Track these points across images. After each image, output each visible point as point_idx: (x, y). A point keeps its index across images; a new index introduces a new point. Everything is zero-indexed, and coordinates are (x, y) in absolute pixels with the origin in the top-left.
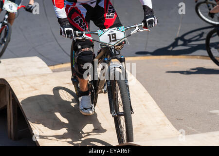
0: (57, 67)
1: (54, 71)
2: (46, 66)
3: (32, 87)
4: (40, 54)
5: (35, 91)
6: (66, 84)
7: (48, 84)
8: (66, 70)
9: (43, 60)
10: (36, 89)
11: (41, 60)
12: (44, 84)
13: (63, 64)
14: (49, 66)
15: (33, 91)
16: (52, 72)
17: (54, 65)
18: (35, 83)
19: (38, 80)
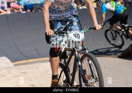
0: (17, 63)
1: (15, 65)
2: (10, 62)
3: (2, 75)
4: (6, 55)
5: (3, 77)
6: (22, 73)
7: (11, 73)
8: (22, 65)
9: (8, 59)
10: (4, 76)
11: (7, 59)
12: (9, 73)
13: (20, 61)
14: (12, 62)
15: (2, 77)
16: (14, 66)
17: (15, 62)
18: (3, 73)
19: (5, 71)
